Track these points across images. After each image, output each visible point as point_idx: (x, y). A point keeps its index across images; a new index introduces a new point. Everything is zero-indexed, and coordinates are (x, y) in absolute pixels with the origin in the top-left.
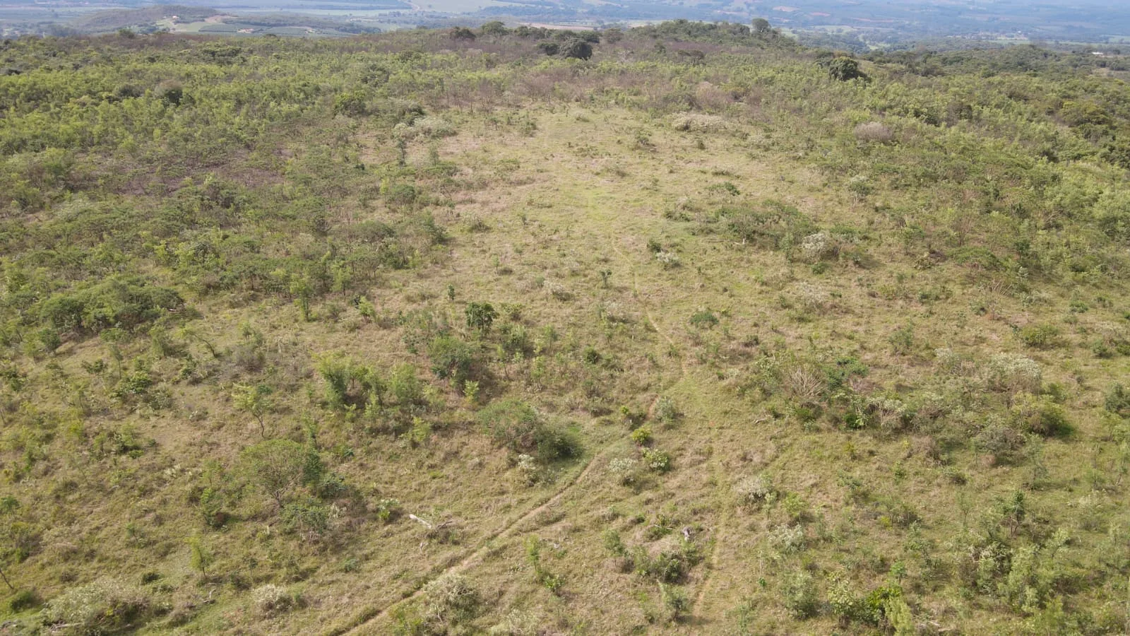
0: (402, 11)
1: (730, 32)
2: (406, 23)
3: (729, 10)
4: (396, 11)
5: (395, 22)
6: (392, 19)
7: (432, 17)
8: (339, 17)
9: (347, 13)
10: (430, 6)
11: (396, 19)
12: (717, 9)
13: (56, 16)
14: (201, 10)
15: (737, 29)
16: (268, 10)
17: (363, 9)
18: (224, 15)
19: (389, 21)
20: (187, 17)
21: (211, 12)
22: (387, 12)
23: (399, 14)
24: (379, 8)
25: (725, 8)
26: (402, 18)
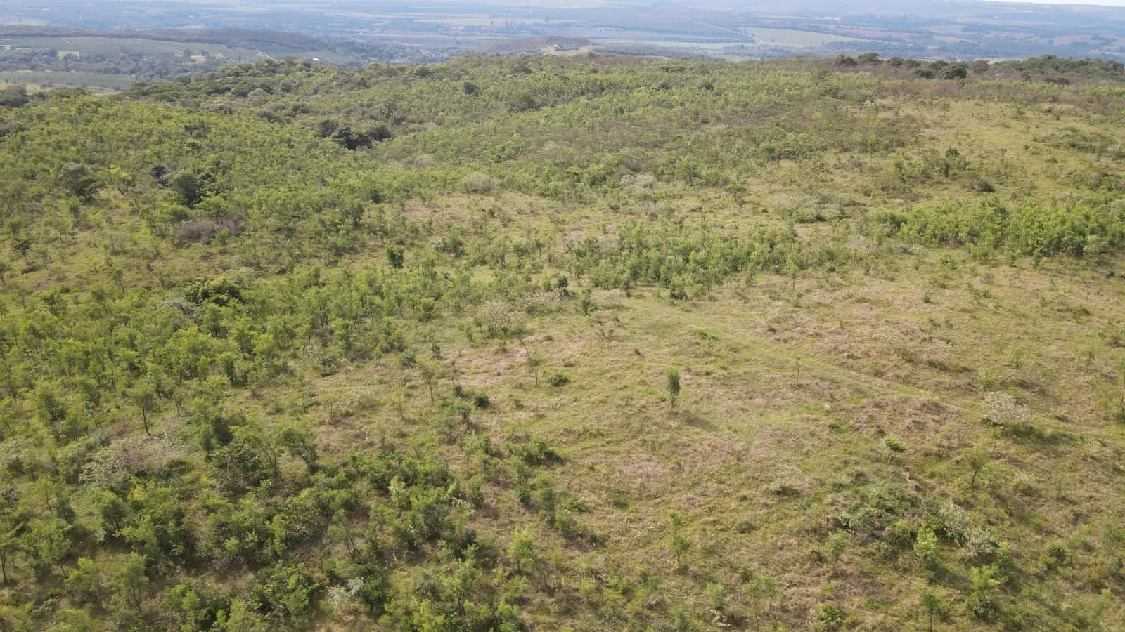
0: (746, 45)
1: (1103, 68)
2: (750, 55)
3: (1109, 50)
4: (740, 44)
5: (739, 55)
6: (738, 52)
7: (774, 50)
8: (687, 49)
9: (695, 45)
10: (773, 41)
11: (741, 51)
12: (1094, 49)
13: (458, 43)
14: (575, 40)
15: (1111, 65)
16: (629, 41)
17: (709, 41)
18: (593, 44)
19: (734, 54)
20: (565, 46)
21: (584, 42)
22: (731, 45)
23: (743, 47)
24: (724, 41)
25: (1106, 47)
26: (747, 51)
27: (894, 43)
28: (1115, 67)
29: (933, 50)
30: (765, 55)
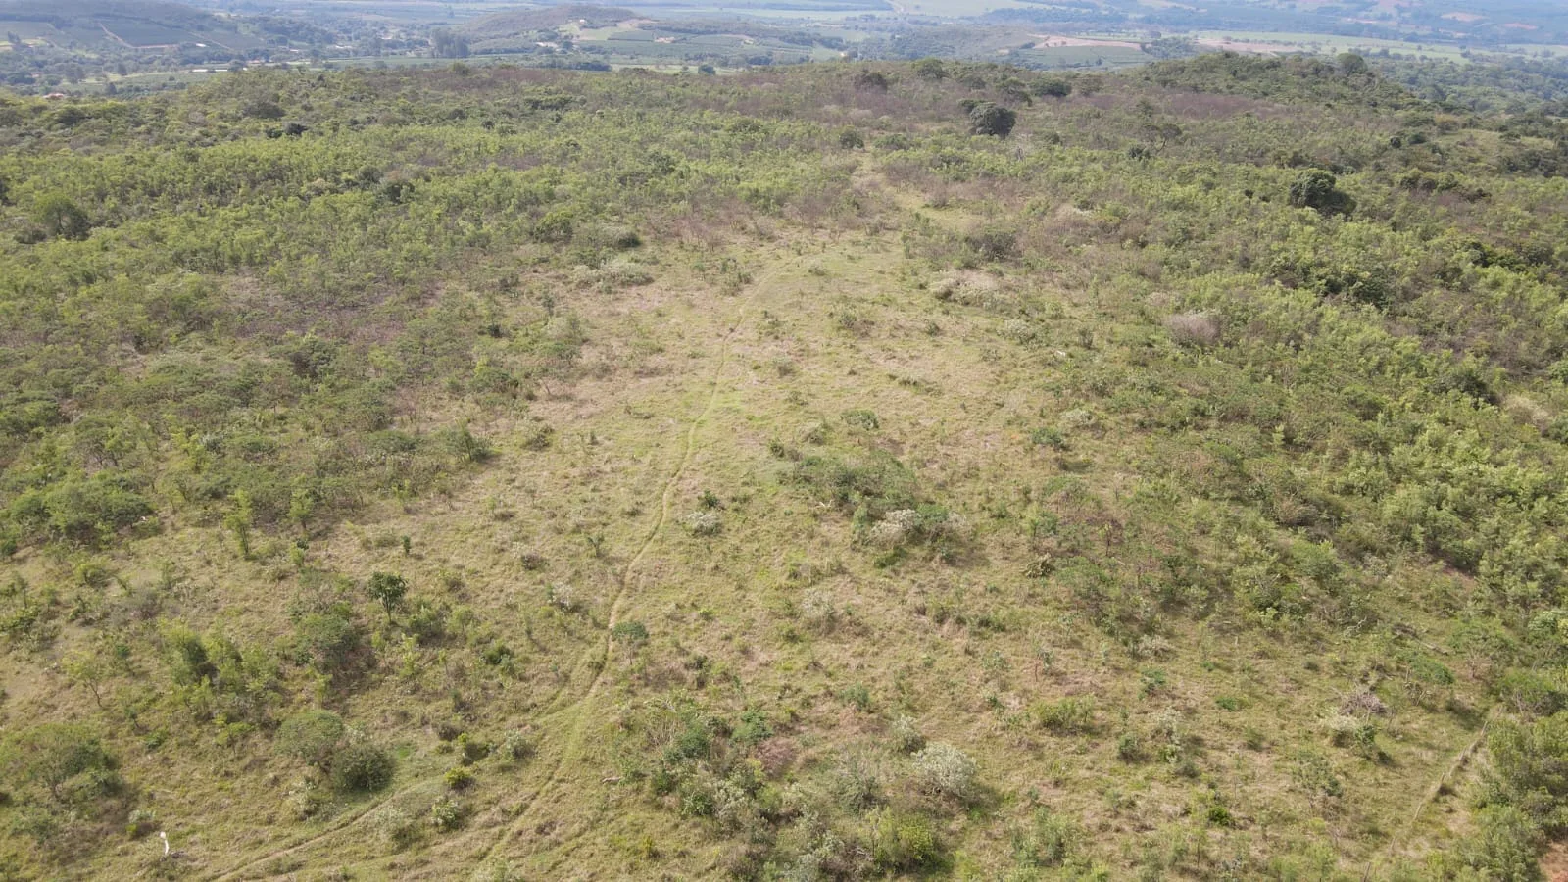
0: (878, 14)
2: (879, 30)
3: (1367, 17)
4: (870, 13)
5: (864, 29)
6: (863, 24)
7: (917, 22)
8: (792, 21)
9: (804, 15)
10: (919, 7)
11: (867, 24)
12: (1348, 15)
14: (614, 12)
17: (827, 9)
18: (641, 18)
19: (856, 28)
20: (596, 21)
21: (626, 15)
22: (857, 14)
23: (873, 17)
24: (846, 9)
25: (1363, 13)
26: (875, 24)
27: (1084, 11)
28: (1317, 71)
29: (1136, 20)
30: (901, 30)
